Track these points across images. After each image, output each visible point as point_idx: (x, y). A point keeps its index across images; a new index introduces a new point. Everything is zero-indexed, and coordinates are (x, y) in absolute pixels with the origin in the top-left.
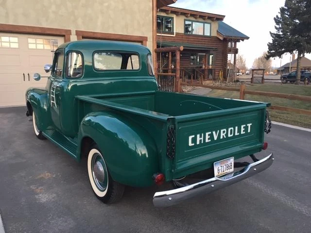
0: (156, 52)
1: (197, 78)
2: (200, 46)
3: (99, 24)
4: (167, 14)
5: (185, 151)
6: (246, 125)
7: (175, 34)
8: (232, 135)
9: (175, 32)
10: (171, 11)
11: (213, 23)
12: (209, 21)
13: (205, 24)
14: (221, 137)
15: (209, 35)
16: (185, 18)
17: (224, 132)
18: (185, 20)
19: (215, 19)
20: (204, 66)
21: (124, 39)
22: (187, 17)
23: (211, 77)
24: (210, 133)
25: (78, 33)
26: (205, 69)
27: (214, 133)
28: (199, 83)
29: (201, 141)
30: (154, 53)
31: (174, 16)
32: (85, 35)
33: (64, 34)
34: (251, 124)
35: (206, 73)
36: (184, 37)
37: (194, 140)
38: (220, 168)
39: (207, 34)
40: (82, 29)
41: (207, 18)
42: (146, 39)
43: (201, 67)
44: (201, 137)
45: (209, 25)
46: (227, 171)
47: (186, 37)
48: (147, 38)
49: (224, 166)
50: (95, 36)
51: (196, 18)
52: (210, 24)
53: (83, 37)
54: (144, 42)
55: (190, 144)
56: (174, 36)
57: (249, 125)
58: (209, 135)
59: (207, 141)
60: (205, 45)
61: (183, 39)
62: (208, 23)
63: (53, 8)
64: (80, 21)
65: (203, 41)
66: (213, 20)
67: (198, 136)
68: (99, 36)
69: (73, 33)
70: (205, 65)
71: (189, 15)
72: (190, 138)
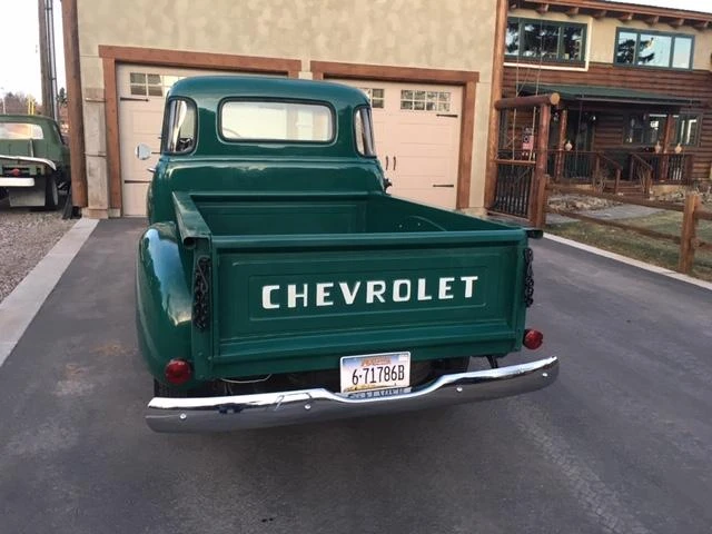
0: (497, 109)
1: (636, 177)
2: (657, 94)
3: (364, 44)
4: (570, 16)
5: (252, 319)
6: (458, 279)
7: (587, 64)
8: (407, 298)
9: (587, 60)
10: (550, 5)
11: (700, 37)
12: (690, 31)
13: (677, 40)
14: (370, 300)
15: (685, 65)
16: (620, 25)
17: (377, 288)
18: (619, 30)
19: (706, 25)
20: (658, 148)
21: (420, 77)
22: (624, 21)
23: (677, 175)
24: (331, 285)
25: (315, 66)
26: (661, 155)
27: (344, 286)
28: (638, 190)
29: (299, 301)
30: (494, 111)
31: (589, 21)
32: (331, 71)
33: (284, 69)
34: (476, 278)
35: (664, 165)
36: (612, 72)
37: (280, 297)
38: (361, 371)
39: (682, 63)
40: (326, 58)
41: (656, 20)
42: (474, 77)
43: (653, 150)
44: (299, 290)
45: (688, 42)
46: (384, 383)
47: (618, 72)
48: (477, 74)
49: (377, 371)
50: (353, 72)
51: (650, 24)
52: (692, 38)
53: (326, 76)
54: (469, 85)
55: (267, 304)
56: (586, 69)
57: (469, 281)
58: (326, 290)
59: (320, 302)
60: (673, 93)
61: (612, 77)
62: (687, 37)
63: (267, 14)
64: (321, 40)
65: (668, 81)
66: (700, 29)
67: (292, 289)
68: (361, 73)
69: (306, 66)
70: (663, 145)
71: (630, 18)
72: (267, 291)
